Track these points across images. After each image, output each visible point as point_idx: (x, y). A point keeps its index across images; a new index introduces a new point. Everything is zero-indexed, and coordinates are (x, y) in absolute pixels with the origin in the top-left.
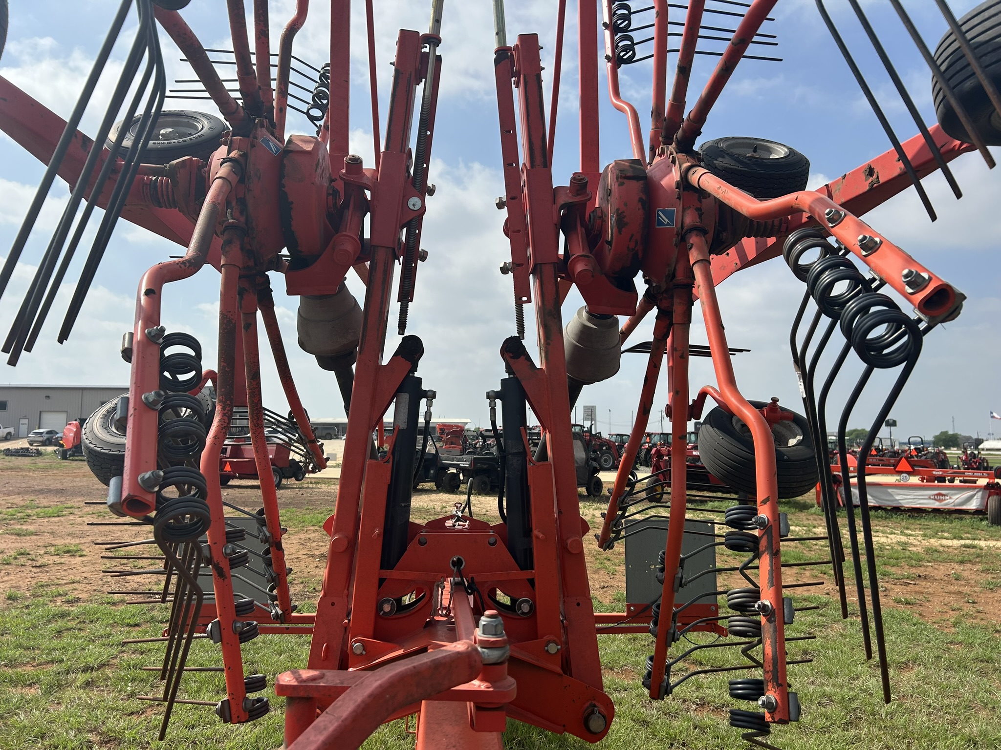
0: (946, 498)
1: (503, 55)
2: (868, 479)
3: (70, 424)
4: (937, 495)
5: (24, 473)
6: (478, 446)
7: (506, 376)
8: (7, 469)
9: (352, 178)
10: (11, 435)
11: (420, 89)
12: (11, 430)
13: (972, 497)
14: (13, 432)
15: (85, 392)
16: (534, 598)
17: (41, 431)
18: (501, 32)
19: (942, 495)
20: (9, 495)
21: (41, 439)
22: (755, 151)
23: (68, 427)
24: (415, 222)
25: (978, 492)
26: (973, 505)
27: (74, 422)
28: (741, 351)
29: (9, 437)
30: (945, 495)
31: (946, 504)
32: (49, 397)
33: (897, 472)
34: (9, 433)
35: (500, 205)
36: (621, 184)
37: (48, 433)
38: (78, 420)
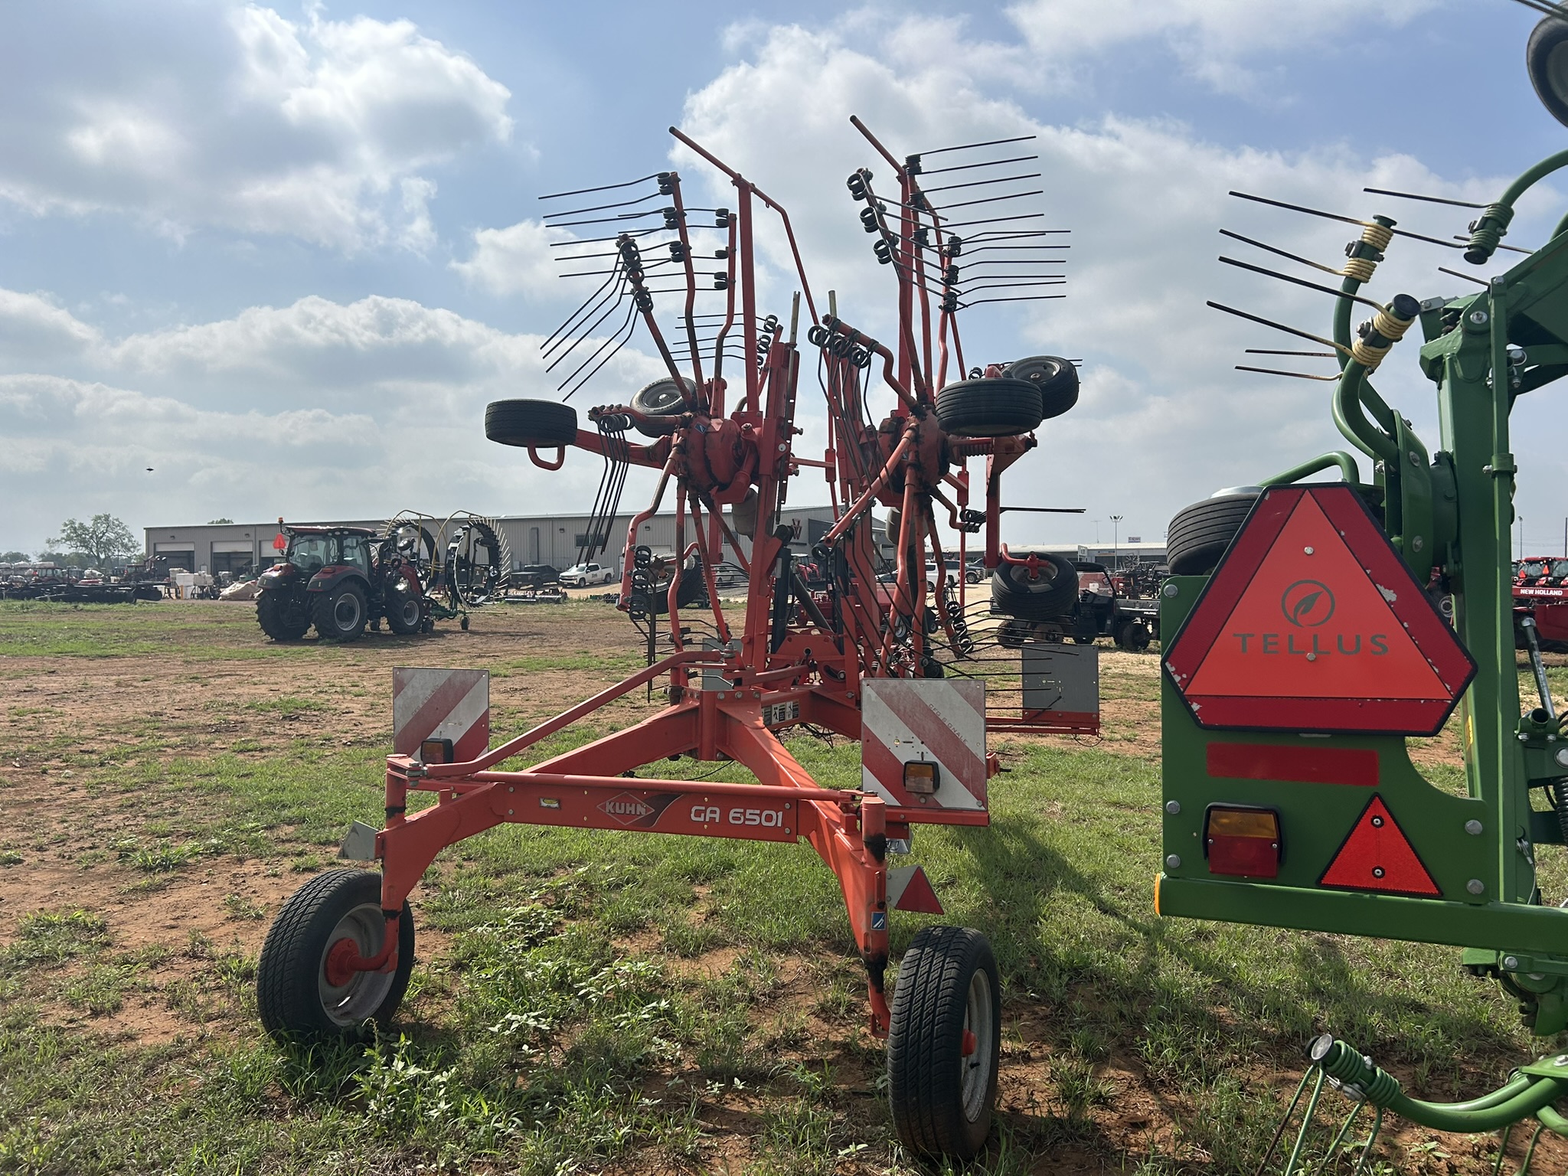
5: (626, 623)
8: (608, 618)
12: (610, 570)
20: (610, 645)
29: (608, 580)
32: (649, 528)
34: (608, 575)
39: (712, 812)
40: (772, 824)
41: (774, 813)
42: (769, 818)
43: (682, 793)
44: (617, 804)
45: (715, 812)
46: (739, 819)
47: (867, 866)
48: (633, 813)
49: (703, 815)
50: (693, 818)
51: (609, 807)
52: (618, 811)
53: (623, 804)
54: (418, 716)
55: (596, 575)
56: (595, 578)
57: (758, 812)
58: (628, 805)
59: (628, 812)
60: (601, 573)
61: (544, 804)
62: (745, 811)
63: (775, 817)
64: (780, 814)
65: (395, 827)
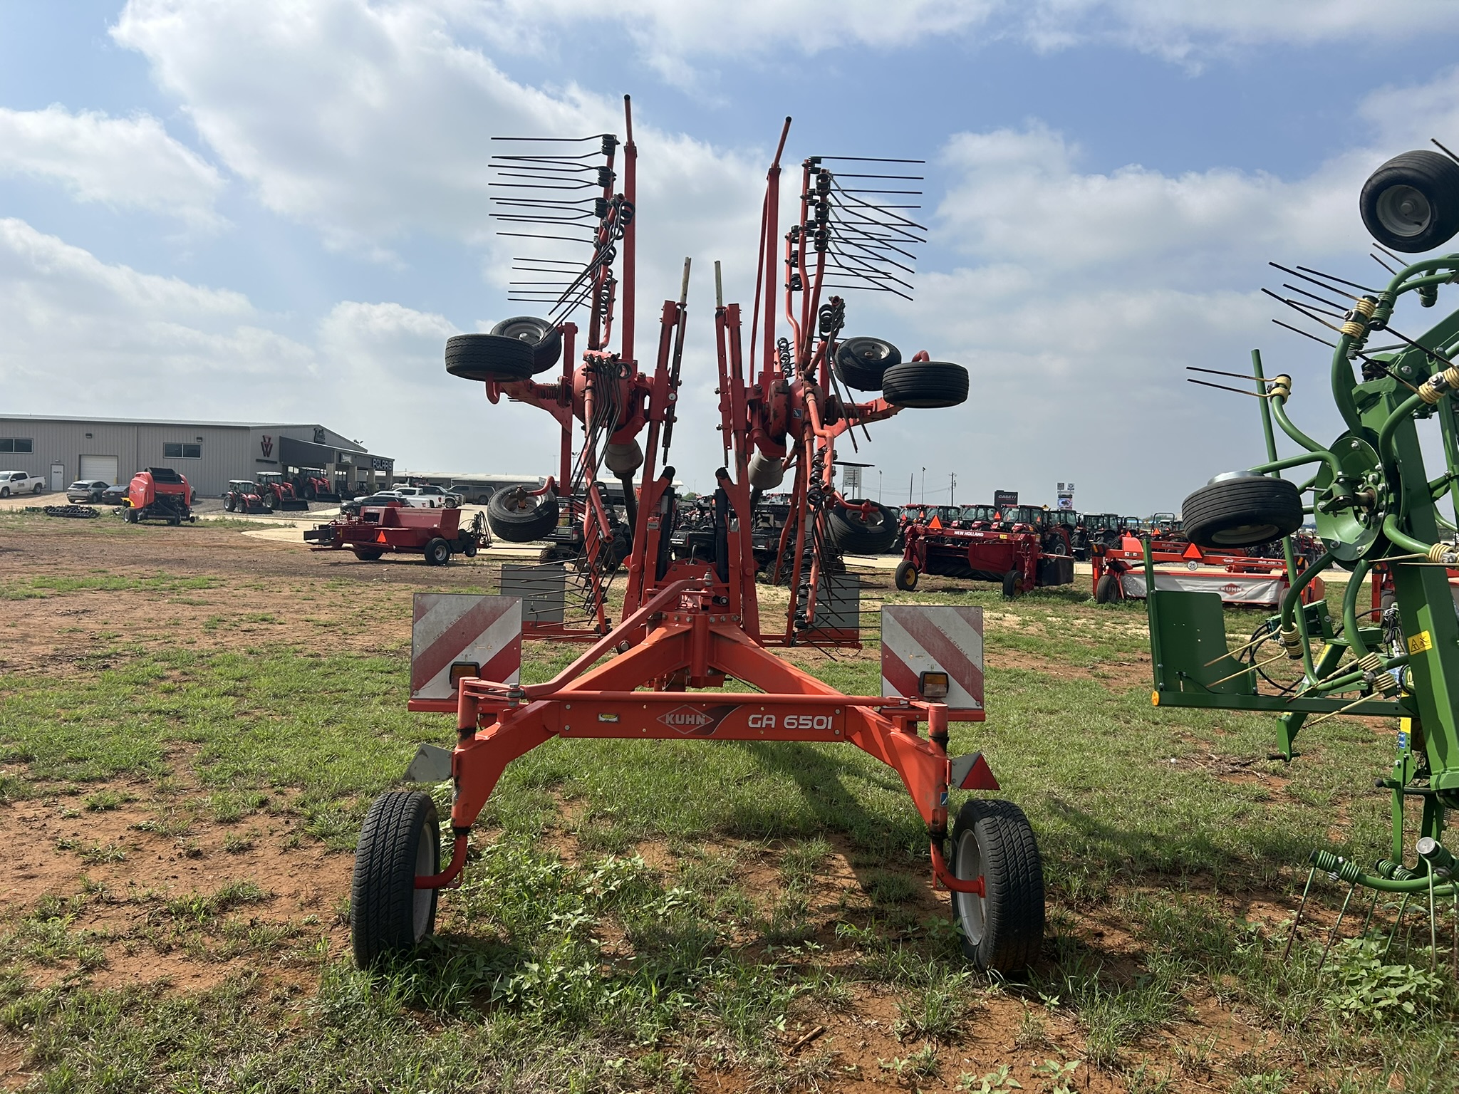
0: (1238, 589)
1: (720, 310)
2: (1156, 568)
3: (139, 476)
4: (1229, 586)
6: (693, 518)
7: (718, 488)
9: (641, 384)
10: (41, 488)
11: (675, 328)
12: (41, 480)
13: (1266, 589)
14: (43, 484)
15: (142, 429)
16: (728, 597)
17: (85, 482)
18: (719, 298)
19: (1234, 586)
21: (86, 494)
22: (873, 348)
23: (136, 479)
24: (671, 406)
25: (1273, 583)
26: (1266, 599)
27: (144, 473)
28: (868, 466)
29: (38, 490)
30: (1237, 587)
31: (1237, 597)
32: (91, 435)
33: (1185, 558)
34: (39, 485)
35: (717, 392)
36: (776, 396)
37: (95, 485)
38: (149, 470)
39: (768, 719)
40: (823, 727)
41: (824, 718)
42: (820, 722)
43: (740, 703)
44: (677, 716)
45: (771, 719)
46: (793, 724)
47: (936, 756)
48: (693, 723)
49: (760, 722)
50: (750, 724)
51: (669, 719)
52: (678, 722)
53: (683, 716)
54: (442, 640)
55: (23, 485)
56: (22, 488)
57: (811, 717)
58: (688, 716)
59: (688, 723)
60: (30, 483)
61: (602, 719)
62: (799, 717)
63: (825, 721)
64: (830, 718)
65: (472, 747)
